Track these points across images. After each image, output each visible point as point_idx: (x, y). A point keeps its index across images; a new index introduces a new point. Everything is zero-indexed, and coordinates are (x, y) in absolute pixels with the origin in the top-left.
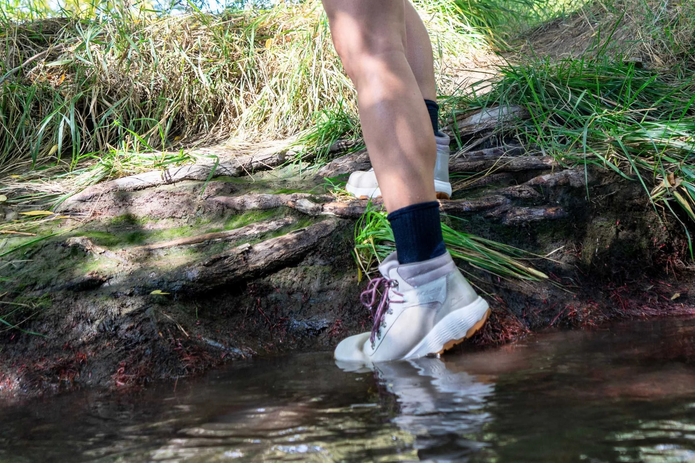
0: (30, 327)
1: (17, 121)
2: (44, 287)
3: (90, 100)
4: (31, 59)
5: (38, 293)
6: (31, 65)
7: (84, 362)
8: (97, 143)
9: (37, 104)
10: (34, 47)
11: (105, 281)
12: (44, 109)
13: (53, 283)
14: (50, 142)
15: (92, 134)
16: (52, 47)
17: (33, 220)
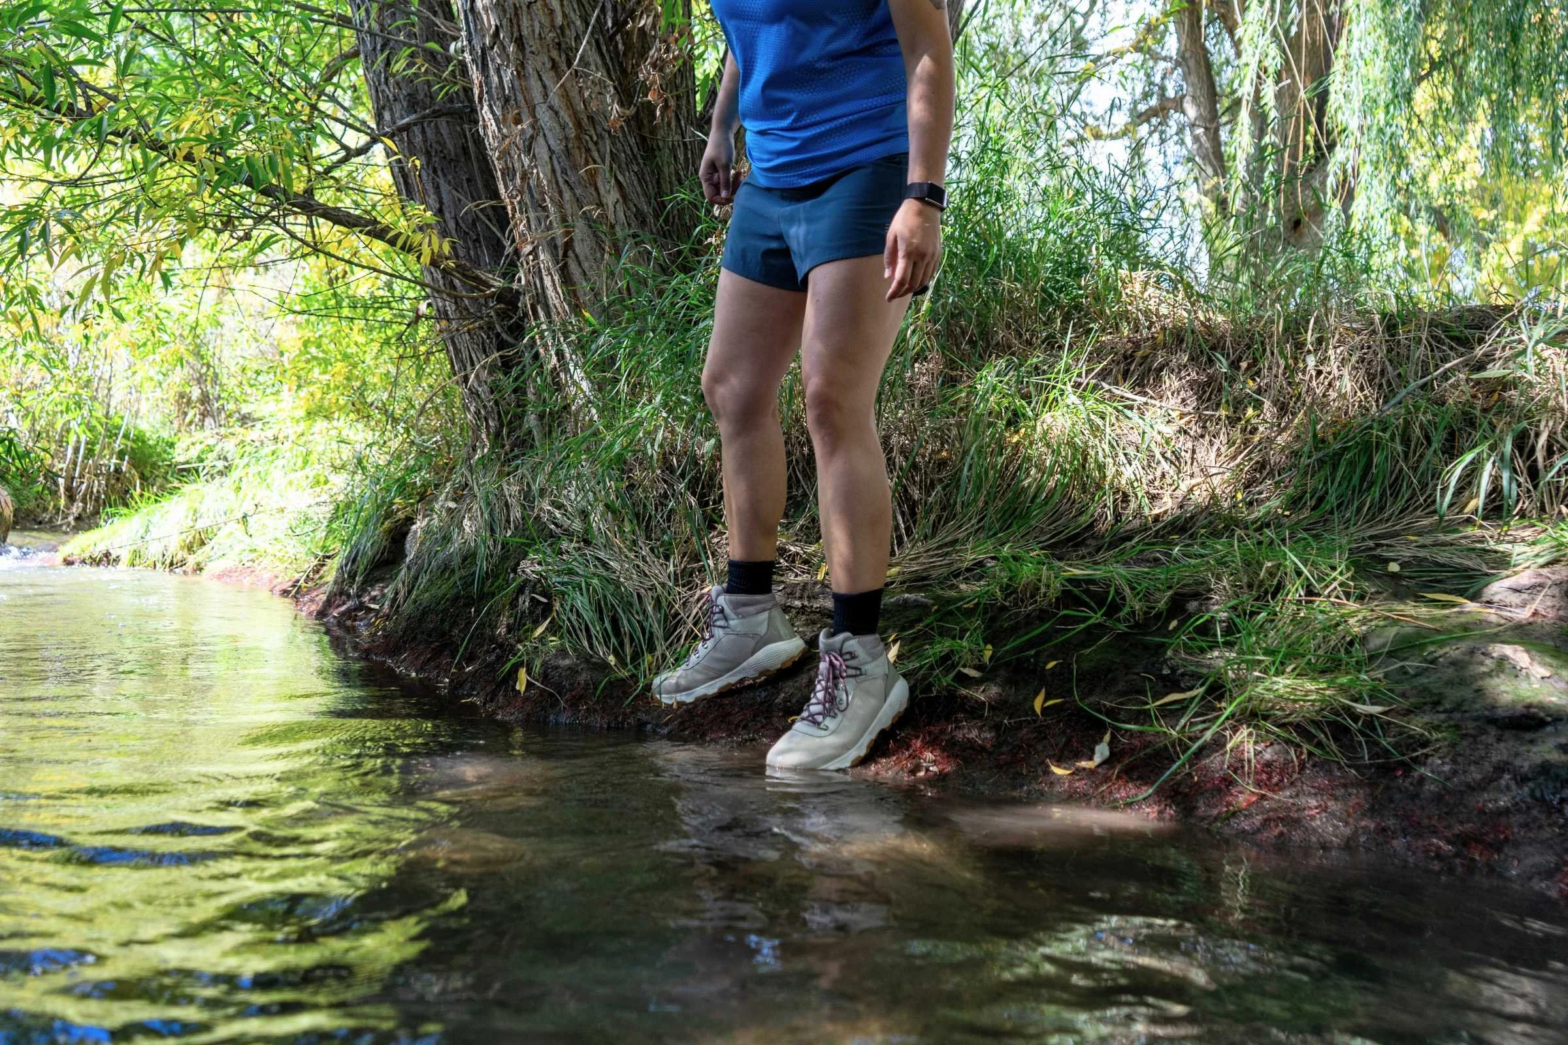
0: (1425, 764)
1: (1421, 456)
2: (1451, 711)
3: (1537, 435)
4: (1448, 365)
5: (1442, 716)
6: (1445, 376)
7: (1506, 839)
8: (1542, 503)
9: (1452, 434)
10: (1451, 348)
11: (1548, 724)
12: (1461, 442)
13: (1465, 708)
14: (1467, 493)
15: (1535, 487)
16: (1479, 351)
17: (1437, 607)
